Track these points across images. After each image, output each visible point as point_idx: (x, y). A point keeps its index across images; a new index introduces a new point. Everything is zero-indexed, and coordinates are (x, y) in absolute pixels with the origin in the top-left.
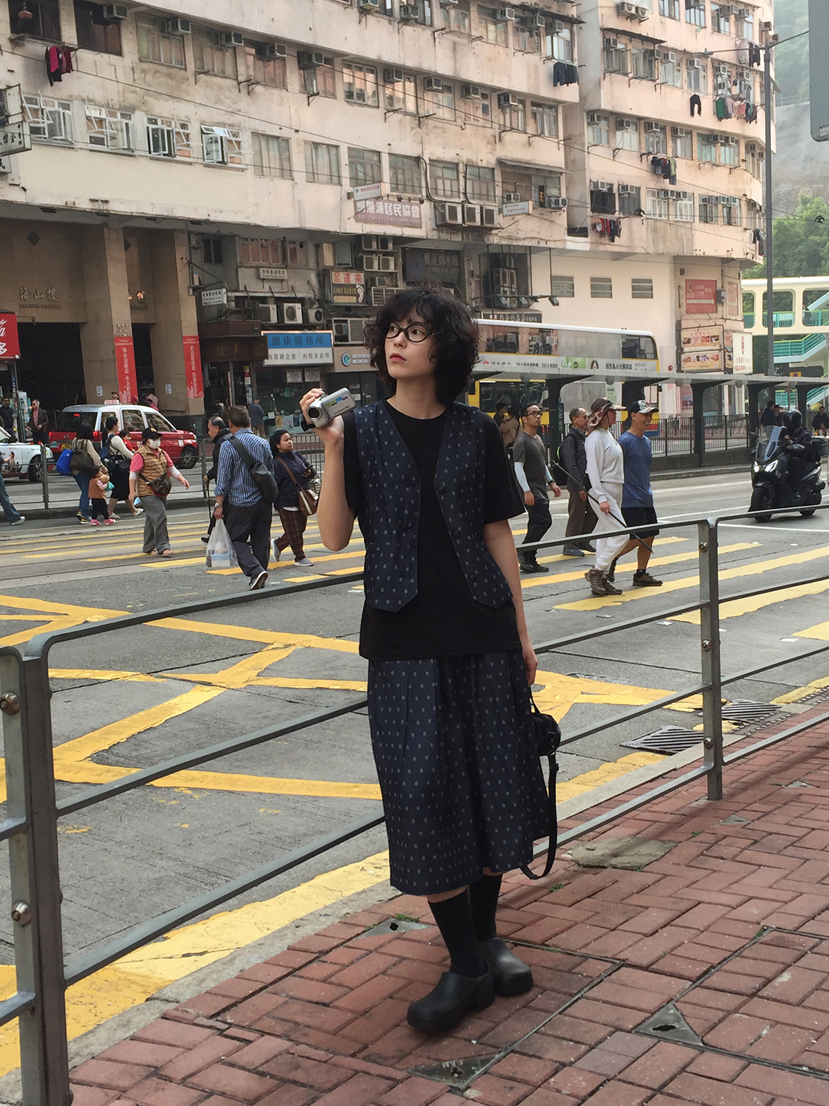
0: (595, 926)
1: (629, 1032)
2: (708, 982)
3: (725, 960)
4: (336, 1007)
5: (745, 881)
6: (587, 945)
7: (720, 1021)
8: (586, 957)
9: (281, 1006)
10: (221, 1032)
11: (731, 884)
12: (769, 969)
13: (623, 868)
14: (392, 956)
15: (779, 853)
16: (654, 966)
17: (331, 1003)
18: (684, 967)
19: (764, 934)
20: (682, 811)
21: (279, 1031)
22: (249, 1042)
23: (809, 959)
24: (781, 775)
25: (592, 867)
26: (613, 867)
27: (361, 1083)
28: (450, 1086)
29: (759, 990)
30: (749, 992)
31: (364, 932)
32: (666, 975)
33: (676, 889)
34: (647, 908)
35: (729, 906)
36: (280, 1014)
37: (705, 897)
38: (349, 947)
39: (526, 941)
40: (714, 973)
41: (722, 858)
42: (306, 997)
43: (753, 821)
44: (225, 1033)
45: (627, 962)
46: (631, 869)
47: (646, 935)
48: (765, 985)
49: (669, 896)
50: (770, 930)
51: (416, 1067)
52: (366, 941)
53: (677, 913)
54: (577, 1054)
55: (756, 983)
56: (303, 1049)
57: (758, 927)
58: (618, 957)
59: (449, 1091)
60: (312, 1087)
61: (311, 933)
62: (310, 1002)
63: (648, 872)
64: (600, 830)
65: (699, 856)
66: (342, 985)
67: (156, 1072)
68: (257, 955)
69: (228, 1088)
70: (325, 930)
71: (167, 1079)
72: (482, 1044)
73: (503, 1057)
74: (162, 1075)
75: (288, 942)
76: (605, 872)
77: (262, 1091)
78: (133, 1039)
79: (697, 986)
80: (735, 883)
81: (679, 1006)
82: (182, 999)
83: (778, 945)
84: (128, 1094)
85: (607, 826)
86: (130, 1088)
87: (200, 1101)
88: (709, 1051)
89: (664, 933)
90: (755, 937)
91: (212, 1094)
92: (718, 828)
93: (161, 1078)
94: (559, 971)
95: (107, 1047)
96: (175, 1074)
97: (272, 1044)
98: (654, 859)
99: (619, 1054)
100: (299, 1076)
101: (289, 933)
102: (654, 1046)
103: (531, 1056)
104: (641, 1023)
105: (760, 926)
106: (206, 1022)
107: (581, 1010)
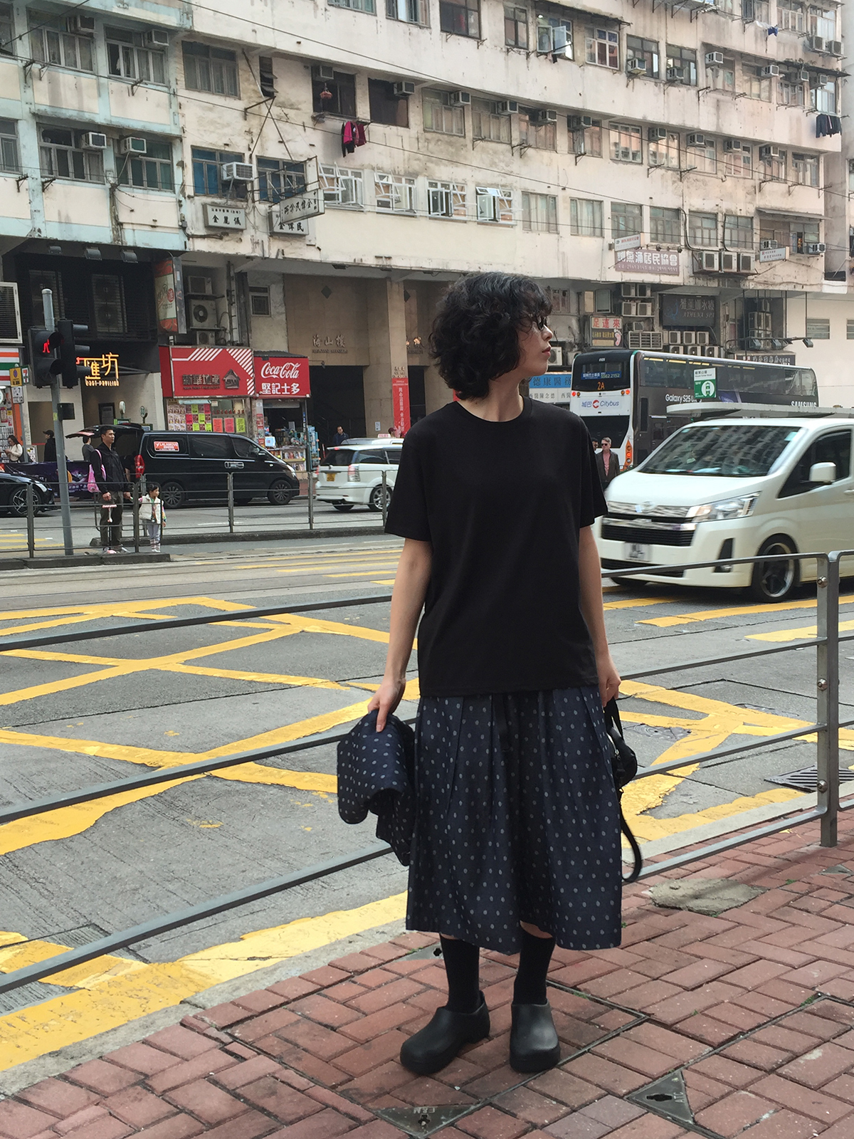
0: (639, 973)
1: (621, 1097)
2: (730, 1050)
3: (759, 1026)
4: (343, 1034)
5: (821, 939)
7: (722, 1097)
8: (612, 1007)
9: (291, 1024)
10: (224, 1048)
11: (804, 941)
12: (798, 1043)
13: (699, 912)
14: (421, 983)
16: (678, 1026)
17: (339, 1027)
18: (709, 1030)
19: (815, 1001)
20: (786, 856)
21: (276, 1051)
22: (242, 1059)
23: (851, 1038)
25: (668, 907)
26: (689, 910)
27: (327, 1119)
28: (410, 1136)
29: (781, 1066)
30: (768, 1067)
31: (406, 954)
32: (688, 1037)
33: (742, 940)
34: (702, 958)
35: (791, 966)
36: (285, 1034)
37: (769, 952)
38: (385, 969)
39: (559, 983)
40: (741, 1040)
41: (807, 911)
42: (320, 1019)
44: (227, 1047)
45: (652, 1017)
46: (707, 913)
47: (686, 989)
48: (789, 1061)
49: (731, 948)
50: (823, 997)
51: (387, 1109)
52: (404, 965)
53: (731, 967)
54: (553, 1116)
55: (779, 1057)
56: (290, 1075)
57: (812, 993)
58: (644, 1010)
60: (276, 1117)
61: (359, 950)
62: (320, 1024)
63: (722, 918)
64: (691, 866)
65: (783, 906)
66: (358, 1010)
67: (144, 1081)
68: (298, 968)
69: (198, 1108)
70: (372, 949)
71: (151, 1090)
72: (464, 1092)
73: (479, 1109)
74: (147, 1084)
75: (333, 957)
76: (678, 914)
77: (227, 1115)
78: (145, 1042)
79: (716, 1054)
80: (810, 940)
81: (687, 1073)
82: (209, 1006)
83: (824, 1015)
84: (108, 1101)
85: (699, 864)
86: (112, 1094)
87: (167, 1118)
88: (696, 1131)
89: (707, 989)
90: (803, 1005)
91: (181, 1111)
92: (817, 877)
93: (145, 1088)
94: (578, 1019)
95: (118, 1047)
96: (159, 1084)
97: (263, 1065)
98: (735, 905)
99: (598, 1122)
100: (270, 1104)
101: (339, 947)
102: (640, 1117)
103: (506, 1112)
104: (638, 1089)
105: (814, 993)
106: (214, 1033)
107: (581, 1065)
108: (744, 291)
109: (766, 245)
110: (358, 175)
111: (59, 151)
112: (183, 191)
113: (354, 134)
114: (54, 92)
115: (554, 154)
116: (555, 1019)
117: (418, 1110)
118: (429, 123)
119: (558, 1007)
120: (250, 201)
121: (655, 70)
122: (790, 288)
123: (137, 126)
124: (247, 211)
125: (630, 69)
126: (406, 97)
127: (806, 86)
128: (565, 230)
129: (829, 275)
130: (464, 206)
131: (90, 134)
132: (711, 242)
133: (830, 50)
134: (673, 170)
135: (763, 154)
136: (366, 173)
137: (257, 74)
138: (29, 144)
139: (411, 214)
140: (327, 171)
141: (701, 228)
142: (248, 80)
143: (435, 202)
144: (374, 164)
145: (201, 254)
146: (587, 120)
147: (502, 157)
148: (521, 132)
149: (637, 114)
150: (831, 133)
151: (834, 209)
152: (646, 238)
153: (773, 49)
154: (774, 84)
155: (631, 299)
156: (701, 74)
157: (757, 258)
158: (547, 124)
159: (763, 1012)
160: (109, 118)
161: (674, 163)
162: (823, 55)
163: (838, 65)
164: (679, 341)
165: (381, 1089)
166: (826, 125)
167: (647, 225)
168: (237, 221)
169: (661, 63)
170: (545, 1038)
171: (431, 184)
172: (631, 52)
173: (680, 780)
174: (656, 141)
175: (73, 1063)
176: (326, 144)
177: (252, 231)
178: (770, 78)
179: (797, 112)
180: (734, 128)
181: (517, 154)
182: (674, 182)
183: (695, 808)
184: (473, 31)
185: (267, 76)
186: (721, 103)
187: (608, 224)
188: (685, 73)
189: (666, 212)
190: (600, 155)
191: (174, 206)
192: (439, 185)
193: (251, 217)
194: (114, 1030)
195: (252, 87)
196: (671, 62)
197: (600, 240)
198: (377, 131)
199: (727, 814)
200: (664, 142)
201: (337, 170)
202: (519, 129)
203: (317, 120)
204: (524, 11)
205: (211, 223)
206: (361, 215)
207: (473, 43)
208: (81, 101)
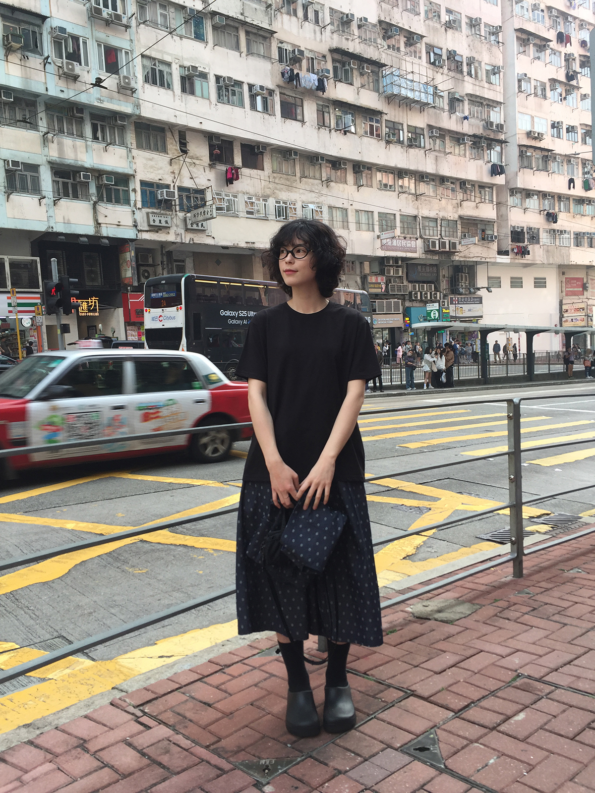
0: (406, 662)
1: (396, 750)
2: (465, 715)
3: (483, 697)
4: (215, 709)
5: (518, 638)
6: (394, 677)
7: (463, 748)
8: (389, 686)
9: (182, 703)
10: (137, 720)
11: (508, 639)
12: (510, 708)
13: (442, 621)
14: (267, 673)
15: (547, 619)
16: (432, 698)
17: (213, 704)
18: (452, 701)
19: (518, 679)
20: (493, 584)
21: (171, 722)
22: (148, 728)
23: (543, 704)
24: (566, 564)
25: (422, 618)
26: (436, 620)
28: (258, 781)
29: (499, 725)
30: (491, 726)
31: (258, 653)
32: (439, 706)
33: (469, 639)
34: (445, 652)
35: (501, 656)
36: (178, 710)
37: (487, 647)
38: (244, 664)
39: (355, 670)
40: (472, 707)
41: (508, 619)
42: (201, 698)
43: (537, 594)
44: (139, 719)
45: (415, 693)
46: (446, 622)
47: (436, 673)
48: (504, 721)
49: (463, 645)
50: (523, 676)
51: (243, 761)
52: (256, 661)
53: (463, 658)
54: (352, 764)
55: (498, 719)
56: (180, 739)
57: (515, 674)
58: (409, 688)
59: (254, 785)
60: (168, 769)
61: (228, 650)
62: (201, 702)
63: (456, 625)
64: (435, 592)
65: (493, 616)
66: (226, 692)
67: (83, 745)
68: (189, 664)
69: (117, 763)
70: (237, 650)
71: (87, 750)
72: (293, 748)
73: (303, 760)
74: (85, 747)
75: (211, 656)
76: (429, 623)
77: (137, 768)
78: (86, 717)
79: (457, 717)
80: (511, 638)
81: (439, 732)
82: (130, 690)
83: (524, 689)
84: (57, 760)
85: (440, 590)
86: (61, 755)
87: (96, 771)
88: (446, 773)
89: (449, 672)
90: (510, 682)
91: (106, 766)
92: (513, 598)
93: (83, 749)
94: (367, 695)
95: (68, 721)
96: (93, 747)
97: (162, 732)
98: (463, 616)
99: (382, 768)
100: (165, 759)
101: (216, 649)
102: (409, 763)
103: (321, 762)
104: (406, 744)
105: (516, 674)
106: (131, 709)
107: (371, 727)
108: (453, 261)
109: (465, 236)
110: (236, 197)
111: (63, 183)
112: (135, 205)
113: (233, 174)
114: (61, 150)
115: (346, 185)
116: (353, 695)
117: (263, 762)
118: (275, 168)
119: (354, 687)
120: (174, 211)
121: (401, 139)
122: (478, 259)
123: (109, 169)
124: (172, 217)
125: (387, 138)
126: (262, 153)
127: (485, 148)
128: (352, 226)
129: (500, 253)
130: (296, 214)
131: (82, 173)
132: (434, 235)
133: (498, 129)
134: (412, 194)
135: (462, 186)
136: (240, 196)
137: (177, 140)
138: (46, 179)
139: (266, 219)
140: (217, 194)
141: (429, 226)
142: (172, 144)
143: (279, 212)
144: (244, 191)
145: (146, 241)
146: (364, 167)
147: (316, 187)
148: (327, 175)
149: (392, 164)
150: (500, 174)
151: (502, 216)
152: (398, 232)
153: (466, 128)
154: (467, 147)
155: (390, 266)
156: (426, 142)
157: (460, 243)
158: (341, 169)
159: (486, 687)
160: (92, 164)
161: (413, 191)
162: (494, 131)
163: (502, 137)
164: (417, 290)
165: (239, 747)
166: (497, 170)
167: (398, 224)
168: (166, 222)
169: (404, 135)
170: (346, 709)
171: (277, 202)
172: (387, 130)
173: (426, 538)
174: (402, 178)
175: (38, 732)
176: (217, 179)
177: (175, 228)
178: (465, 144)
179: (480, 162)
180: (446, 171)
181: (325, 186)
182: (413, 201)
183: (436, 555)
184: (299, 117)
185: (183, 141)
186: (438, 158)
187: (376, 223)
188: (418, 140)
189: (409, 218)
190: (371, 186)
191: (130, 214)
192: (281, 203)
193: (174, 220)
194: (67, 708)
195: (174, 147)
196: (410, 135)
197: (373, 233)
198: (245, 171)
199: (455, 558)
200: (406, 180)
201: (223, 194)
202: (326, 172)
203: (211, 166)
204: (328, 107)
205: (152, 223)
206: (237, 219)
207: (299, 124)
208: (76, 155)
